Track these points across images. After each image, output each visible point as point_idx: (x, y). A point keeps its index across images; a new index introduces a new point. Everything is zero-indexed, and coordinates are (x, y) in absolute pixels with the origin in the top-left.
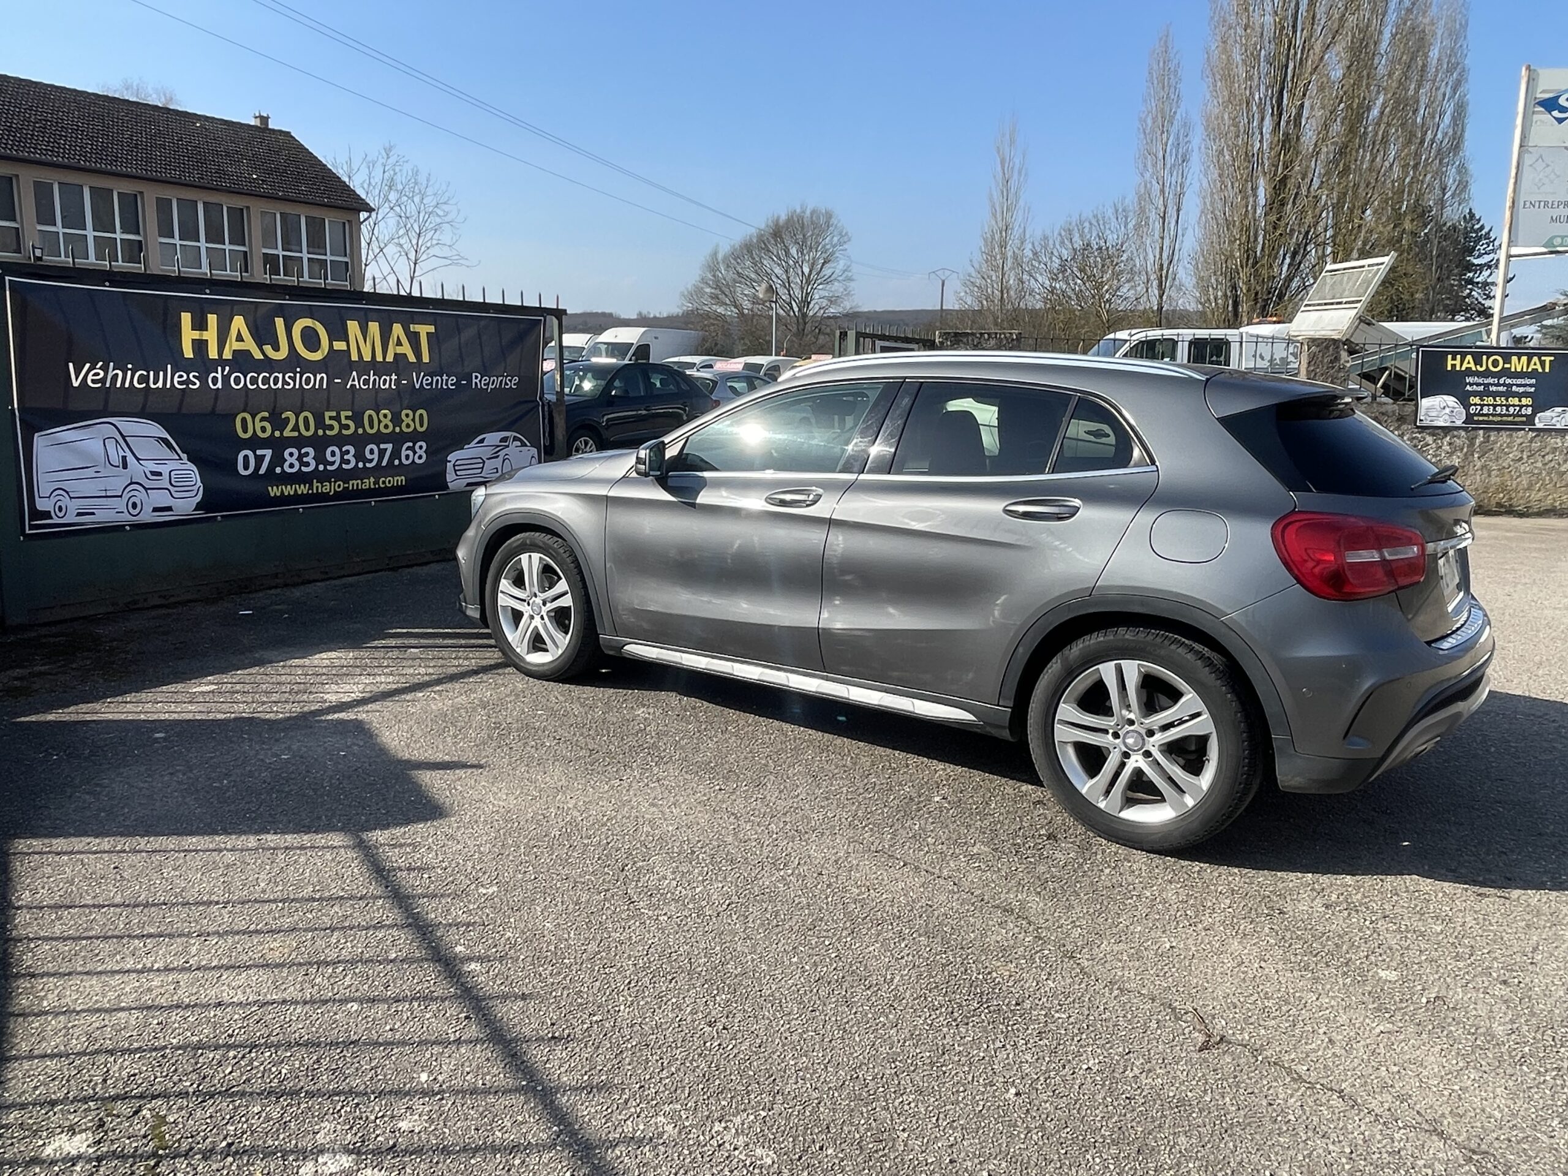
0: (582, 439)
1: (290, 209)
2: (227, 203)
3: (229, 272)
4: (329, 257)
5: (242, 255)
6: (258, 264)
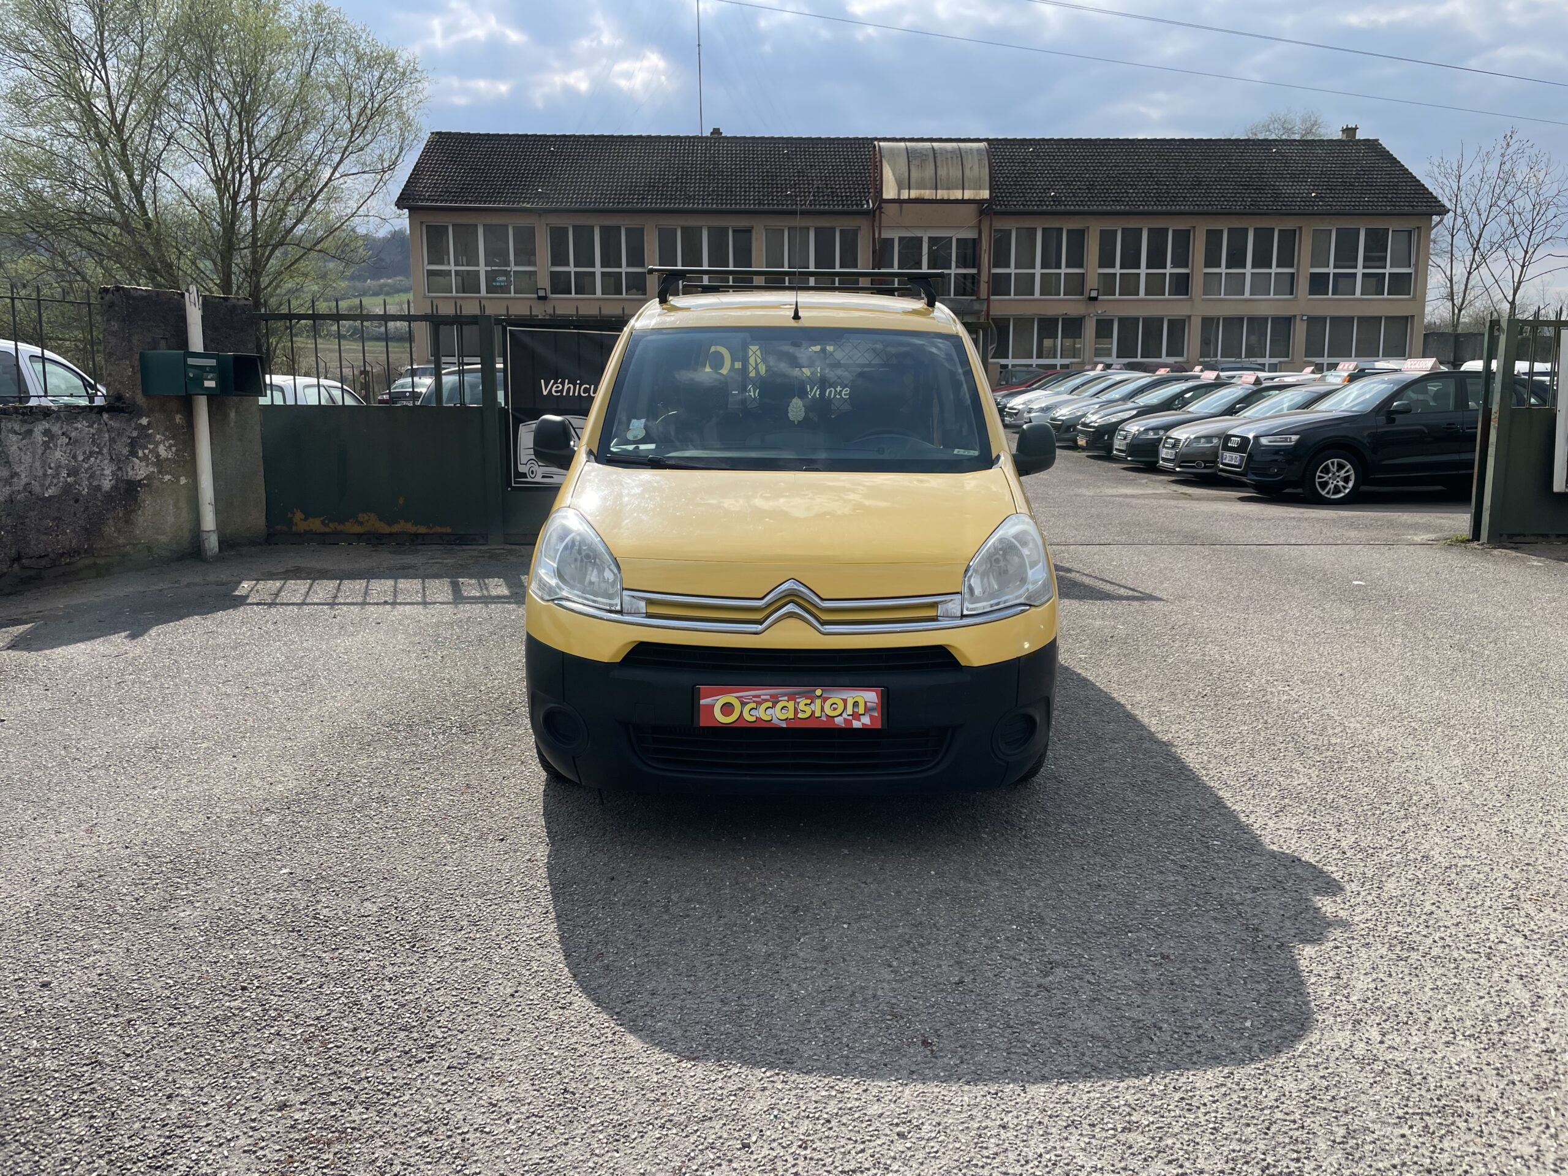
0: (1336, 460)
1: (1347, 224)
2: (1278, 226)
3: (1272, 296)
4: (1388, 270)
5: (1289, 277)
6: (1303, 285)
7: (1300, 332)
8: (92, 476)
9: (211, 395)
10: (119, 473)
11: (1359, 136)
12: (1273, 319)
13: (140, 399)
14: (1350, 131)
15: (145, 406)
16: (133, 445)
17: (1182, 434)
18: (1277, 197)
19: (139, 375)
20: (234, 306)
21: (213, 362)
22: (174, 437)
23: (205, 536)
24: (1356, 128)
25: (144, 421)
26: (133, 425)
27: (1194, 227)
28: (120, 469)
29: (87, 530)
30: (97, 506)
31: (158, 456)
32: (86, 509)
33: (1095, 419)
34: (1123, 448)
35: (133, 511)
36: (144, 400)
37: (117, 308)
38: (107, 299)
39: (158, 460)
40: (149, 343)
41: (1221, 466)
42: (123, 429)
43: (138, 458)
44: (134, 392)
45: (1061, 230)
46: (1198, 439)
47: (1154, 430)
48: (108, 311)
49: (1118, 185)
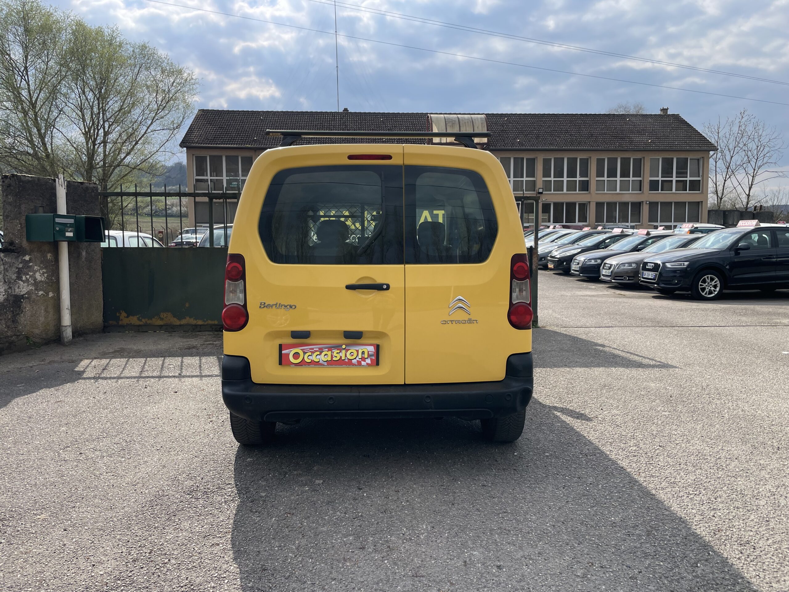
0: (709, 276)
1: (668, 155)
2: (633, 157)
3: (630, 192)
4: (689, 179)
5: (639, 182)
6: (646, 186)
7: (645, 210)
9: (70, 242)
10: (10, 291)
11: (669, 112)
12: (631, 203)
13: (25, 244)
14: (665, 110)
15: (28, 248)
16: (19, 273)
17: (612, 261)
18: (631, 142)
19: (25, 229)
20: (87, 188)
21: (72, 221)
22: (46, 268)
23: (64, 329)
24: (668, 109)
25: (27, 258)
26: (20, 260)
27: (590, 157)
28: (10, 288)
31: (35, 279)
33: (557, 254)
34: (578, 269)
35: (18, 314)
36: (27, 244)
37: (12, 188)
38: (6, 182)
39: (35, 282)
40: (32, 210)
41: (642, 279)
42: (13, 263)
43: (22, 281)
44: (21, 240)
45: (523, 158)
46: (623, 264)
47: (595, 259)
48: (7, 189)
49: (551, 136)
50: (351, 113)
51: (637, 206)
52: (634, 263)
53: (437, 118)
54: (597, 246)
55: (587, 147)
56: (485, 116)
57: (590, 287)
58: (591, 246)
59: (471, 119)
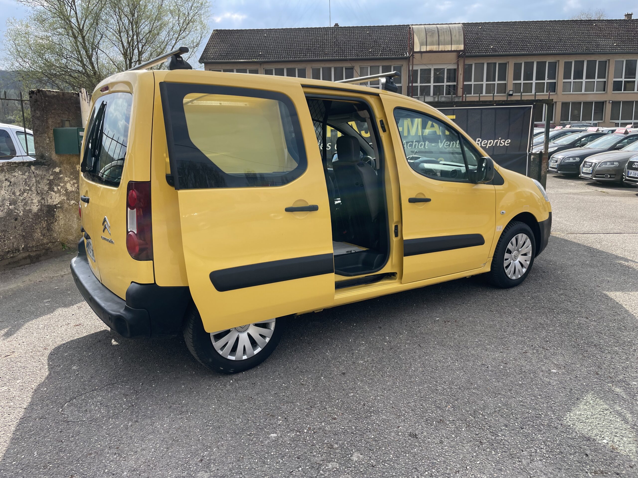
1: (631, 58)
2: (598, 59)
3: (595, 92)
5: (603, 83)
6: (610, 86)
7: (608, 109)
8: (26, 204)
10: (43, 201)
11: (633, 17)
12: (595, 102)
13: (54, 156)
14: (629, 15)
15: (58, 161)
16: (51, 185)
18: (598, 46)
19: (53, 143)
22: (75, 178)
24: (633, 14)
25: (57, 170)
26: (50, 172)
27: (559, 61)
28: (43, 199)
29: (23, 236)
30: (29, 222)
31: (66, 190)
32: (23, 223)
35: (52, 223)
36: (57, 157)
37: (39, 103)
38: (33, 97)
39: (67, 192)
40: (59, 123)
41: (627, 178)
42: (44, 175)
43: (54, 191)
44: (50, 153)
45: (496, 63)
46: (606, 163)
47: (574, 157)
48: (34, 105)
49: (522, 42)
50: (341, 27)
51: (600, 105)
52: (616, 161)
53: (418, 29)
54: (572, 145)
55: (556, 51)
56: (462, 25)
57: (569, 184)
58: (567, 145)
59: (449, 29)
